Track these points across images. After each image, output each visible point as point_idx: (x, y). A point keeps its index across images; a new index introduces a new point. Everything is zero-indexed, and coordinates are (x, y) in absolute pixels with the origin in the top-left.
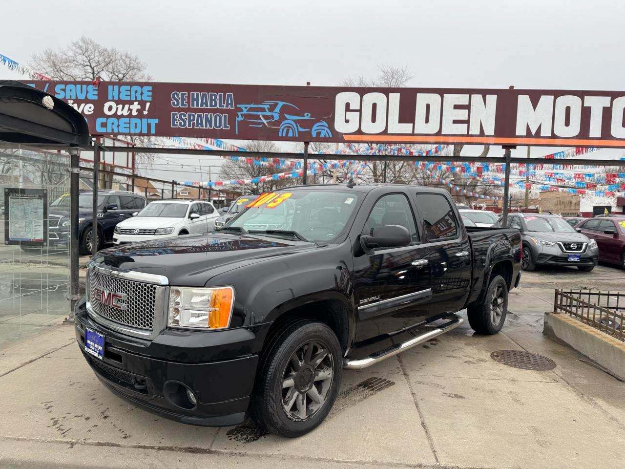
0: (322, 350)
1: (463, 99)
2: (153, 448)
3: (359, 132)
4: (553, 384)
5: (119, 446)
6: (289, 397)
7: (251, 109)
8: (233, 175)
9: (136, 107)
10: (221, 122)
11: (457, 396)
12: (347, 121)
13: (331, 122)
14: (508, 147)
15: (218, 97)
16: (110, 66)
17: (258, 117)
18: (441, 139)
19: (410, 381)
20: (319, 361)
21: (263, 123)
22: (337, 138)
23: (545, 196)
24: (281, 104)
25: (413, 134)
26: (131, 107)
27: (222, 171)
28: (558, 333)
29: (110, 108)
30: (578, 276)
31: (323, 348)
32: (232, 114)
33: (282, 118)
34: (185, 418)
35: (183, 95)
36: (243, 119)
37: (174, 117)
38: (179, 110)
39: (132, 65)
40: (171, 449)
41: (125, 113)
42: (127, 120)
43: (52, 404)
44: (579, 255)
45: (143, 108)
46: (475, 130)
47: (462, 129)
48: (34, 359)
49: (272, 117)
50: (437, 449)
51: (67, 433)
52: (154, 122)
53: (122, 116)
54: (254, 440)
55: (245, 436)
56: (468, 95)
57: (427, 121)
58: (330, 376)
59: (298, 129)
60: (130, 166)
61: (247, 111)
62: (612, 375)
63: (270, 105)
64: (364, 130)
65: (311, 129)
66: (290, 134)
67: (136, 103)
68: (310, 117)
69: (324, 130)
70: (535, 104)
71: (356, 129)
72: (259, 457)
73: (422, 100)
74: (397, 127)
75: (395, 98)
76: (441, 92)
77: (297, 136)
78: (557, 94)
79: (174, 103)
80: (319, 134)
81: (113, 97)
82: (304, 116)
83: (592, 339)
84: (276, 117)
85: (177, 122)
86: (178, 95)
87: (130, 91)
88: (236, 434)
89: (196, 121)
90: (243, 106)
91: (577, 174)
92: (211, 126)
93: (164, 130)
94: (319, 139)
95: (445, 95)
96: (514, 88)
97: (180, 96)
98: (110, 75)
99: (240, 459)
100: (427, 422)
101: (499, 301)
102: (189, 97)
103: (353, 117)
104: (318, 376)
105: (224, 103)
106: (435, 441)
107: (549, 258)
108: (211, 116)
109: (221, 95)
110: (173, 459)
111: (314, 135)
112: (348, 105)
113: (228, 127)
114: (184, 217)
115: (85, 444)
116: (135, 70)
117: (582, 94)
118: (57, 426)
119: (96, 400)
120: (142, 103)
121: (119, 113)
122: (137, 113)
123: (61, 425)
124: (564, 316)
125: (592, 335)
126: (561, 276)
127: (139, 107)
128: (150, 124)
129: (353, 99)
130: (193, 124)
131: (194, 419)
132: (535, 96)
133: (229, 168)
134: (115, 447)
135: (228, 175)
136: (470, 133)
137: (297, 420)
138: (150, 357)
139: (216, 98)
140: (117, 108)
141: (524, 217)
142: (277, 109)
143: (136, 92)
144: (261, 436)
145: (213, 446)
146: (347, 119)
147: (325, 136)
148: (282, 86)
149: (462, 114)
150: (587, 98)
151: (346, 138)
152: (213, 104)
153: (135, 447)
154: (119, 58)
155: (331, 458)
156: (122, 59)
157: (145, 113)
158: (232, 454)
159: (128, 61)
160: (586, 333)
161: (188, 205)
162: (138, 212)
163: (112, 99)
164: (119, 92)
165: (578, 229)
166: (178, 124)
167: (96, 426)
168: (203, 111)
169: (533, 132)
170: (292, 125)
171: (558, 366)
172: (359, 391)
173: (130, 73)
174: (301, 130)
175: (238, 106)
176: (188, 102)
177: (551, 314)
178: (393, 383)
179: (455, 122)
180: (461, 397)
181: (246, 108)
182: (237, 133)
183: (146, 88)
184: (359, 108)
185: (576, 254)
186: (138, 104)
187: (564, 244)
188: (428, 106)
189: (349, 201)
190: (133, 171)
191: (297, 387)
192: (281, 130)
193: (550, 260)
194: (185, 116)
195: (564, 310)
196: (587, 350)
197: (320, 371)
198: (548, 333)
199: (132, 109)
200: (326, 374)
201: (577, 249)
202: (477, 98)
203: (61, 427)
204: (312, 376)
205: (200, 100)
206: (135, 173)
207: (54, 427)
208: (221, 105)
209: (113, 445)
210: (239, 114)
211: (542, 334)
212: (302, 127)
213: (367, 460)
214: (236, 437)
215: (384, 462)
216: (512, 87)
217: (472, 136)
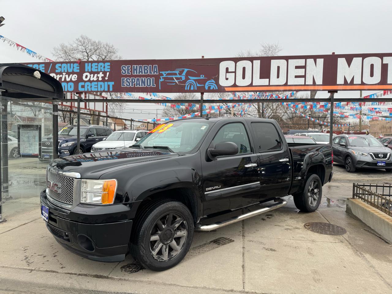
0: (179, 219)
1: (301, 62)
2: (75, 274)
3: (235, 85)
4: (339, 244)
5: (58, 272)
6: (156, 247)
7: (168, 74)
9: (101, 75)
10: (150, 83)
11: (271, 250)
12: (227, 79)
13: (217, 80)
14: (332, 92)
15: (149, 68)
17: (172, 79)
18: (288, 88)
19: (245, 240)
20: (177, 225)
21: (176, 82)
22: (221, 89)
23: (373, 123)
24: (186, 70)
25: (269, 85)
26: (99, 75)
28: (354, 212)
29: (86, 77)
30: (385, 175)
31: (180, 217)
32: (157, 78)
33: (187, 79)
34: (90, 256)
35: (128, 67)
36: (163, 80)
37: (123, 81)
38: (126, 76)
39: (110, 50)
40: (86, 275)
41: (95, 79)
42: (96, 83)
43: (28, 248)
45: (105, 76)
46: (309, 82)
47: (301, 81)
48: (27, 223)
49: (181, 78)
50: (246, 281)
51: (30, 264)
52: (111, 84)
53: (93, 81)
54: (136, 272)
55: (131, 270)
56: (304, 60)
57: (278, 77)
58: (185, 235)
59: (196, 85)
60: (105, 111)
61: (166, 75)
63: (179, 71)
64: (237, 84)
65: (205, 85)
66: (192, 89)
67: (101, 73)
68: (204, 77)
69: (213, 85)
70: (349, 64)
71: (233, 83)
72: (135, 281)
73: (274, 64)
74: (258, 81)
75: (257, 63)
76: (287, 58)
77: (196, 89)
78: (364, 56)
79: (123, 72)
80: (209, 87)
81: (88, 70)
82: (200, 77)
83: (372, 215)
84: (184, 78)
85: (125, 84)
86: (125, 67)
87: (98, 66)
88: (126, 268)
89: (136, 82)
90: (163, 73)
91: (390, 109)
92: (144, 85)
93: (118, 88)
94: (209, 91)
95: (289, 60)
96: (335, 54)
97: (126, 68)
98: (98, 57)
100: (246, 265)
101: (316, 191)
102: (131, 68)
103: (231, 76)
104: (176, 234)
105: (152, 71)
106: (247, 277)
107: (364, 163)
108: (145, 79)
109: (150, 66)
110: (85, 281)
111: (207, 88)
112: (227, 69)
113: (155, 86)
114: (132, 140)
115: (39, 271)
116: (112, 53)
117: (381, 56)
118: (26, 260)
119: (53, 246)
120: (104, 73)
121: (92, 79)
122: (102, 79)
123: (29, 260)
124: (359, 201)
125: (372, 213)
126: (372, 175)
127: (103, 75)
128: (109, 85)
129: (231, 65)
130: (134, 84)
131: (95, 257)
132: (349, 58)
133: (168, 110)
134: (55, 273)
135: (167, 114)
136: (306, 84)
137: (161, 261)
138: (70, 220)
139: (147, 68)
140: (90, 76)
141: (349, 137)
142: (184, 74)
143: (101, 66)
144: (140, 270)
145: (110, 275)
146: (227, 78)
147: (213, 88)
148: (187, 59)
149: (301, 72)
150: (385, 58)
151: (226, 89)
152: (146, 72)
153: (66, 273)
154: (102, 46)
155: (178, 284)
156: (104, 47)
157: (106, 78)
158: (120, 279)
159: (107, 48)
160: (369, 211)
161: (135, 133)
162: (106, 138)
163: (87, 71)
164: (92, 67)
165: (386, 144)
166: (126, 85)
167: (48, 261)
168: (140, 76)
169: (349, 82)
170: (192, 82)
171: (348, 233)
172: (210, 245)
173: (109, 55)
174: (198, 85)
175: (161, 72)
176: (131, 71)
177: (350, 199)
178: (233, 241)
179: (296, 77)
180: (274, 250)
181: (165, 73)
182: (160, 89)
183: (107, 64)
184: (234, 71)
185: (383, 161)
186: (102, 74)
187: (374, 154)
188: (278, 68)
189: (204, 128)
191: (162, 240)
192: (186, 86)
193: (364, 165)
194: (129, 80)
195: (358, 196)
196: (370, 223)
197: (178, 231)
198: (349, 212)
199: (99, 77)
200: (182, 233)
201: (383, 158)
202: (310, 61)
203: (28, 261)
204: (172, 235)
205: (138, 70)
206: (108, 115)
207: (25, 261)
208: (150, 73)
209: (54, 272)
210: (161, 77)
211: (345, 213)
212: (199, 84)
213: (200, 286)
214: (125, 270)
215: (210, 287)
216: (334, 53)
217: (308, 85)
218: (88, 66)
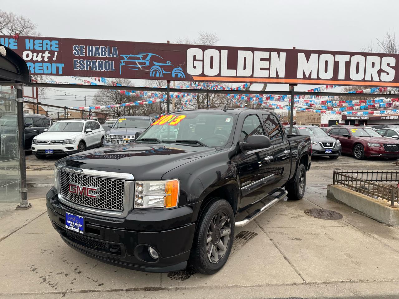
0: (224, 217)
1: (266, 55)
2: (122, 290)
3: (203, 75)
4: (346, 227)
5: (98, 291)
6: (209, 249)
7: (130, 58)
8: (102, 102)
9: (47, 55)
10: (109, 66)
11: (297, 239)
12: (195, 67)
13: (184, 68)
14: (292, 85)
15: (107, 49)
16: (9, 25)
17: (135, 64)
18: (253, 80)
19: (266, 231)
20: (223, 224)
21: (139, 68)
22: (188, 78)
23: (300, 114)
24: (150, 55)
25: (236, 77)
26: (44, 55)
27: (95, 100)
28: (336, 196)
29: (28, 56)
30: (331, 162)
31: (225, 215)
32: (117, 62)
33: (152, 64)
34: (147, 268)
35: (81, 47)
36: (124, 64)
37: (75, 63)
38: (79, 58)
39: (26, 25)
40: (135, 290)
41: (39, 59)
42: (41, 64)
43: (36, 267)
44: (331, 149)
45: (53, 56)
46: (273, 75)
47: (265, 74)
48: (6, 236)
49: (145, 63)
50: (300, 272)
51: (56, 286)
52: (61, 66)
53: (37, 61)
54: (187, 278)
55: (180, 276)
56: (269, 52)
57: (245, 68)
58: (229, 233)
59: (162, 71)
60: (35, 96)
61: (128, 59)
62: (375, 220)
63: (143, 55)
64: (205, 73)
65: (172, 72)
66: (158, 75)
67: (47, 52)
68: (170, 64)
69: (180, 73)
70: (308, 59)
71: (201, 72)
73: (241, 55)
74: (226, 72)
75: (225, 53)
76: (253, 50)
77: (162, 76)
78: (320, 53)
79: (75, 53)
80: (176, 75)
81: (29, 47)
82: (167, 63)
83: (360, 199)
84: (148, 64)
85: (78, 66)
86: (78, 47)
87: (42, 43)
88: (174, 276)
89: (91, 65)
90: (124, 56)
91: (322, 101)
92: (102, 69)
93: (68, 72)
94: (176, 79)
95: (255, 52)
96: (296, 49)
97: (80, 48)
98: (10, 32)
99: (184, 291)
100: (287, 256)
101: (302, 179)
102: (86, 49)
103: (199, 64)
104: (223, 233)
105: (111, 54)
106: (298, 268)
107: (315, 152)
108: (102, 62)
109: (109, 48)
110: (140, 296)
111: (173, 76)
112: (195, 57)
113: (114, 70)
114: (82, 131)
115: (73, 293)
117: (334, 53)
118: (47, 282)
119: (67, 261)
120: (52, 52)
121: (35, 59)
122: (48, 60)
123: (50, 281)
124: (339, 186)
125: (360, 197)
126: (322, 162)
127: (49, 55)
128: (58, 67)
129: (198, 53)
130: (90, 67)
131: (155, 268)
132: (308, 54)
134: (95, 293)
136: (270, 76)
137: (214, 263)
138: (124, 230)
139: (105, 50)
140: (33, 56)
141: (298, 128)
142: (148, 58)
143: (47, 44)
144: (190, 275)
145: (162, 285)
146: (195, 66)
147: (181, 77)
148: (151, 43)
149: (266, 64)
150: (337, 56)
151: (195, 78)
152: (104, 54)
153: (109, 291)
154: (16, 19)
155: (240, 285)
156: (18, 20)
157: (54, 59)
158: (177, 289)
159: (23, 22)
160: (356, 196)
161: (84, 123)
162: (48, 128)
163: (28, 49)
164: (34, 44)
165: (329, 134)
166: (79, 67)
167: (75, 279)
168: (97, 58)
169: (307, 76)
170: (158, 69)
171: (344, 216)
172: (238, 240)
173: (25, 30)
174: (165, 72)
175: (121, 55)
176: (86, 52)
177: (331, 185)
178: (256, 234)
179: (261, 69)
180: (300, 239)
181: (127, 57)
182: (121, 74)
183: (54, 42)
184: (202, 59)
185: (330, 149)
186: (49, 53)
187: (323, 143)
188: (245, 59)
189: (228, 120)
190: (37, 100)
191: (213, 242)
192: (151, 73)
193: (315, 153)
194: (83, 62)
195: (340, 183)
196: (357, 206)
197: (223, 230)
198: (330, 197)
199: (44, 57)
200: (226, 232)
201: (330, 146)
202: (274, 54)
203: (50, 283)
204: (220, 234)
205: (94, 51)
206: (39, 102)
207: (45, 283)
208: (109, 55)
209: (93, 291)
210: (122, 61)
211: (326, 197)
212: (165, 70)
213: (263, 284)
214: (175, 278)
215: (273, 284)
216: (294, 48)
217: (272, 78)
218: (29, 42)
